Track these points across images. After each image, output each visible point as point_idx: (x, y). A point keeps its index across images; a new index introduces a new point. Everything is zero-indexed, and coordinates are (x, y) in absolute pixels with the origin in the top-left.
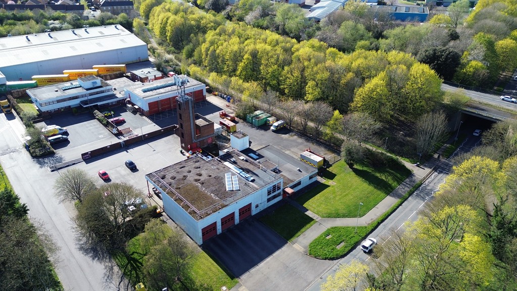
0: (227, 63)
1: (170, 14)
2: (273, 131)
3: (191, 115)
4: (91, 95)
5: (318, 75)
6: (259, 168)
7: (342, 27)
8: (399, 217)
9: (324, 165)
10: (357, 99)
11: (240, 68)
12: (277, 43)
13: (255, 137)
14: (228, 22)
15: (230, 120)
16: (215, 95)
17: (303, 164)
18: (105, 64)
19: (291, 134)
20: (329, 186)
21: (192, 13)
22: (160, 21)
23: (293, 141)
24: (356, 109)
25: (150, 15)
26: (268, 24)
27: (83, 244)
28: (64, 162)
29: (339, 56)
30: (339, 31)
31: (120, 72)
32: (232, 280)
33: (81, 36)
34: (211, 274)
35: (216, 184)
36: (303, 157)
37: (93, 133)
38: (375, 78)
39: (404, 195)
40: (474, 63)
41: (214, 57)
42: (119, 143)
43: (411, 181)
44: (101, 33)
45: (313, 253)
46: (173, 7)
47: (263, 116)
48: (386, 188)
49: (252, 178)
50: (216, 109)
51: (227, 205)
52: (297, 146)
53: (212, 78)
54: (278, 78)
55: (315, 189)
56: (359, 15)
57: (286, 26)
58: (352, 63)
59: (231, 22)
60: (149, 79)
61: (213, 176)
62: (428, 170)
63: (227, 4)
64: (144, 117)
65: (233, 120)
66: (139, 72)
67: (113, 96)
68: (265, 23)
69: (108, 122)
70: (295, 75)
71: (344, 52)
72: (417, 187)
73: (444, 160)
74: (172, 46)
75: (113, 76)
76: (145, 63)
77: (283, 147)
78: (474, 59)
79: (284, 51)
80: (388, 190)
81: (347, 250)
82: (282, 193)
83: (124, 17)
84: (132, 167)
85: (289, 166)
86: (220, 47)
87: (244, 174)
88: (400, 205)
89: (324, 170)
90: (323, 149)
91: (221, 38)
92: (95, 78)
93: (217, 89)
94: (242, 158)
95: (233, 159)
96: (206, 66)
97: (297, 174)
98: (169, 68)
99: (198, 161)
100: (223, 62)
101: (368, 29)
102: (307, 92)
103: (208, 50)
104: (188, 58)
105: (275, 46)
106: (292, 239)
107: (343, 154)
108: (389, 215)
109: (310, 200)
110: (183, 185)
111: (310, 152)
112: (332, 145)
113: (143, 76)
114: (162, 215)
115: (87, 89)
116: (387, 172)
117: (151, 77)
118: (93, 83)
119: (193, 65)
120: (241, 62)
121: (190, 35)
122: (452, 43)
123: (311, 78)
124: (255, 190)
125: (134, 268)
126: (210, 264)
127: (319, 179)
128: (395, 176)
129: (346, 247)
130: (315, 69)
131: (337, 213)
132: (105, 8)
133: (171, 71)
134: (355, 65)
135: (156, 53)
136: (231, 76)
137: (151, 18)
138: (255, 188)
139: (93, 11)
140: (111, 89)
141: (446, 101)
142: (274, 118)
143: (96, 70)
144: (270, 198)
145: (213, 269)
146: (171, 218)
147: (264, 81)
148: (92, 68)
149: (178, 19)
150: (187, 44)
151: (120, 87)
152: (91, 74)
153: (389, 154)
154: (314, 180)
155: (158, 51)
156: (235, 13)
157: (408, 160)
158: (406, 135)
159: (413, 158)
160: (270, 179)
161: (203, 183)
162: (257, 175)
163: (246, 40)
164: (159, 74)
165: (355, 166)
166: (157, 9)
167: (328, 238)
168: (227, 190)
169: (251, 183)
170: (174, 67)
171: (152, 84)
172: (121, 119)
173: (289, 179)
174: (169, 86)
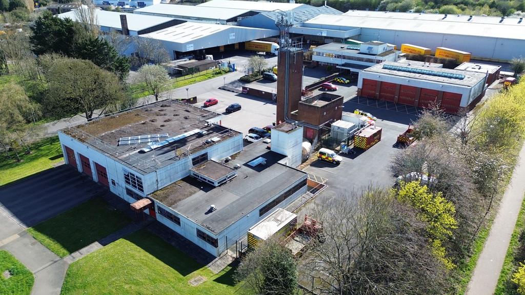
42: (272, 95)
49: (146, 150)
84: (228, 110)
115: (359, 53)
118: (369, 48)
144: (130, 191)
161: (144, 124)
168: (121, 138)
169: (136, 151)
173: (180, 200)
174: (423, 74)
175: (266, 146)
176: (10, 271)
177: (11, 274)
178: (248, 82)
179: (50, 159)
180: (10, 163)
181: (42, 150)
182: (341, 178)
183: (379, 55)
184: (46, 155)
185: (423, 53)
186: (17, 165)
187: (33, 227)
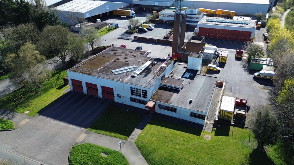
2: (254, 77)
19: (267, 87)
20: (199, 135)
28: (128, 38)
42: (153, 39)
49: (136, 75)
85: (193, 94)
87: (137, 71)
99: (142, 54)
131: (150, 152)
140: (199, 18)
144: (134, 99)
161: (115, 61)
162: (144, 77)
168: (112, 71)
169: (130, 77)
173: (169, 99)
174: (228, 23)
175: (182, 67)
176: (104, 153)
177: (106, 154)
178: (132, 33)
179: (57, 89)
180: (32, 95)
181: (46, 85)
182: (228, 78)
183: (197, 14)
184: (52, 87)
185: (212, 12)
186: (38, 96)
187: (90, 128)
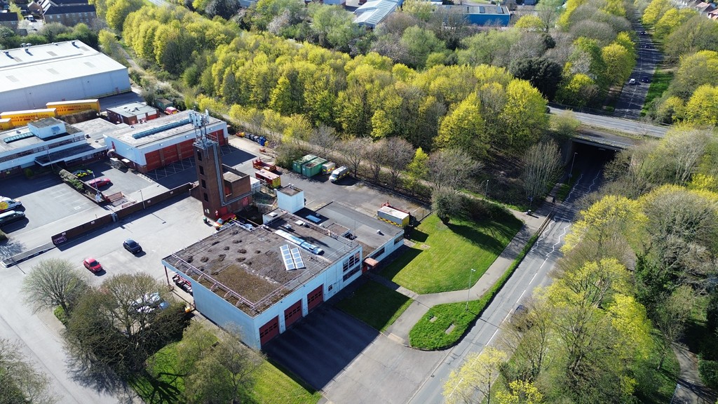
0: (253, 90)
1: (156, 23)
2: (333, 182)
3: (217, 167)
4: (51, 147)
5: (388, 102)
6: (326, 234)
7: (405, 35)
8: (518, 283)
9: (410, 224)
10: (443, 132)
11: (273, 97)
12: (323, 60)
13: (310, 193)
14: (244, 33)
15: (269, 170)
16: (241, 137)
17: (383, 224)
18: (64, 100)
19: (358, 184)
20: (421, 251)
21: (190, 20)
22: (142, 34)
23: (364, 193)
24: (442, 145)
25: (125, 24)
26: (303, 33)
27: (78, 371)
28: (24, 251)
29: (410, 74)
30: (403, 41)
31: (90, 110)
32: (312, 394)
33: (21, 60)
34: (281, 391)
35: (269, 262)
36: (381, 215)
37: (63, 203)
38: (463, 102)
39: (519, 253)
40: (579, 77)
41: (233, 83)
42: (109, 217)
43: (524, 235)
44: (51, 53)
45: (416, 343)
46: (159, 13)
47: (317, 162)
48: (495, 247)
49: (320, 250)
50: (246, 156)
51: (291, 291)
52: (369, 200)
53: (233, 113)
54: (331, 109)
55: (402, 257)
56: (424, 18)
57: (328, 36)
58: (430, 84)
59: (250, 32)
60: (138, 118)
61: (263, 252)
62: (542, 219)
63: (238, 7)
64: (140, 175)
65: (273, 170)
66: (120, 110)
67: (87, 147)
68: (298, 32)
69: (85, 186)
70: (355, 103)
71: (415, 69)
72: (533, 242)
73: (559, 204)
74: (165, 69)
75: (80, 118)
76: (128, 96)
77: (351, 202)
78: (579, 72)
79: (334, 70)
80: (497, 248)
81: (460, 334)
82: (361, 267)
83: (83, 29)
84: (135, 249)
85: (364, 228)
86: (240, 68)
87: (307, 245)
88: (517, 267)
89: (411, 229)
90: (405, 202)
91: (240, 55)
92: (55, 121)
93: (243, 129)
94: (299, 222)
95: (287, 226)
96: (220, 96)
97: (378, 239)
98: (166, 102)
99: (237, 233)
100: (248, 88)
101: (439, 36)
102: (374, 126)
103: (223, 73)
104: (191, 86)
105: (321, 64)
106: (384, 328)
107: (434, 206)
108: (505, 282)
109: (400, 272)
110: (222, 268)
111: (389, 206)
112: (416, 195)
113: (128, 116)
114: (193, 315)
115: (46, 139)
116: (493, 225)
117: (141, 115)
118: (54, 129)
119: (202, 95)
120: (275, 88)
121: (190, 52)
122: (549, 52)
123: (378, 106)
124: (327, 265)
125: (165, 397)
126: (277, 376)
127: (406, 242)
128: (504, 229)
129: (458, 330)
130: (382, 93)
131: (438, 286)
132: (51, 17)
133: (170, 106)
134: (434, 86)
135: (142, 80)
136: (262, 109)
137: (126, 29)
138: (327, 263)
139: (32, 21)
140: (83, 137)
141: (554, 127)
142: (332, 164)
143: (53, 110)
144: (346, 275)
145: (283, 383)
146: (207, 318)
147: (311, 113)
148: (46, 107)
149: (171, 29)
150: (188, 66)
151: (96, 133)
152: (47, 117)
153: (491, 202)
154: (400, 244)
155: (145, 77)
156: (252, 19)
157: (516, 207)
158: (508, 175)
159: (521, 205)
160: (345, 249)
161: (250, 263)
162: (325, 245)
163: (277, 56)
164: (153, 111)
165: (451, 222)
166: (135, 16)
167: (432, 321)
168: (287, 269)
169: (319, 256)
170: (173, 99)
171: (146, 126)
172: (105, 180)
174: (172, 127)
